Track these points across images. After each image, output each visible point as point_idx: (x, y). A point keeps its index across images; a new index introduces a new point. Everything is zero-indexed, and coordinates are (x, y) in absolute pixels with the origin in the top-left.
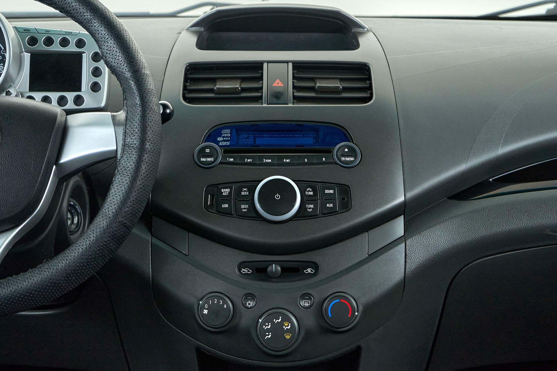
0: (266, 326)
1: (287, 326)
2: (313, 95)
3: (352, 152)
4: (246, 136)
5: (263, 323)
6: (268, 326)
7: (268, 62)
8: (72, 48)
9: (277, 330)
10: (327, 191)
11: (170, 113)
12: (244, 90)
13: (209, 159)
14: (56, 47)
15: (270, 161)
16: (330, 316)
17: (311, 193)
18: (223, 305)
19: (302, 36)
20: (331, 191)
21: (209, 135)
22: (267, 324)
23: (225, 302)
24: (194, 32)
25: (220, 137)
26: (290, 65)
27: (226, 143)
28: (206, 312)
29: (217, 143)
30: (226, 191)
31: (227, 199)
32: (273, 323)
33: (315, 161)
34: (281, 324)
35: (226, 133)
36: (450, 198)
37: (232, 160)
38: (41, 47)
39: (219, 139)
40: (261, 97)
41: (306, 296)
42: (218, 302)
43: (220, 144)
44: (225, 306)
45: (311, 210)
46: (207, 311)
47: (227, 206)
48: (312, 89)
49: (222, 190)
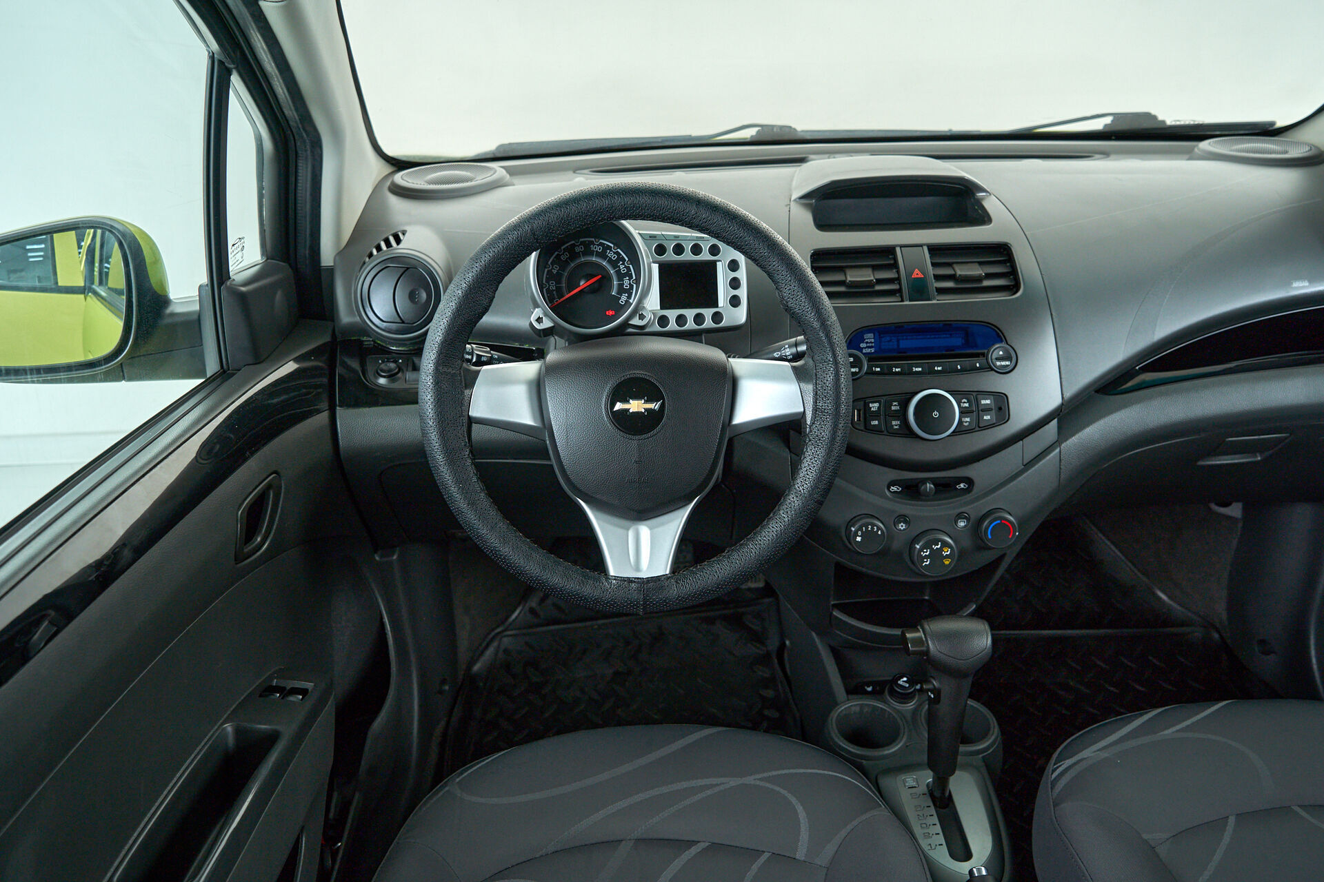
0: (924, 552)
1: (947, 552)
2: (954, 285)
3: (1008, 356)
4: (888, 339)
5: (921, 550)
6: (926, 552)
7: (901, 246)
8: (705, 256)
9: (936, 556)
10: (983, 402)
12: (880, 281)
13: (853, 370)
14: (688, 256)
15: (920, 369)
16: (991, 540)
17: (968, 405)
18: (877, 531)
20: (987, 402)
21: (851, 340)
22: (925, 550)
23: (879, 528)
24: (806, 206)
25: (863, 342)
26: (926, 248)
27: (869, 350)
28: (859, 539)
29: (860, 350)
30: (874, 406)
31: (876, 415)
32: (931, 550)
33: (969, 368)
34: (941, 550)
35: (869, 337)
36: (1098, 392)
37: (878, 369)
38: (670, 256)
39: (862, 345)
40: (900, 291)
41: (961, 515)
42: (872, 528)
43: (864, 351)
44: (879, 533)
45: (967, 424)
47: (876, 422)
48: (952, 277)
49: (871, 405)
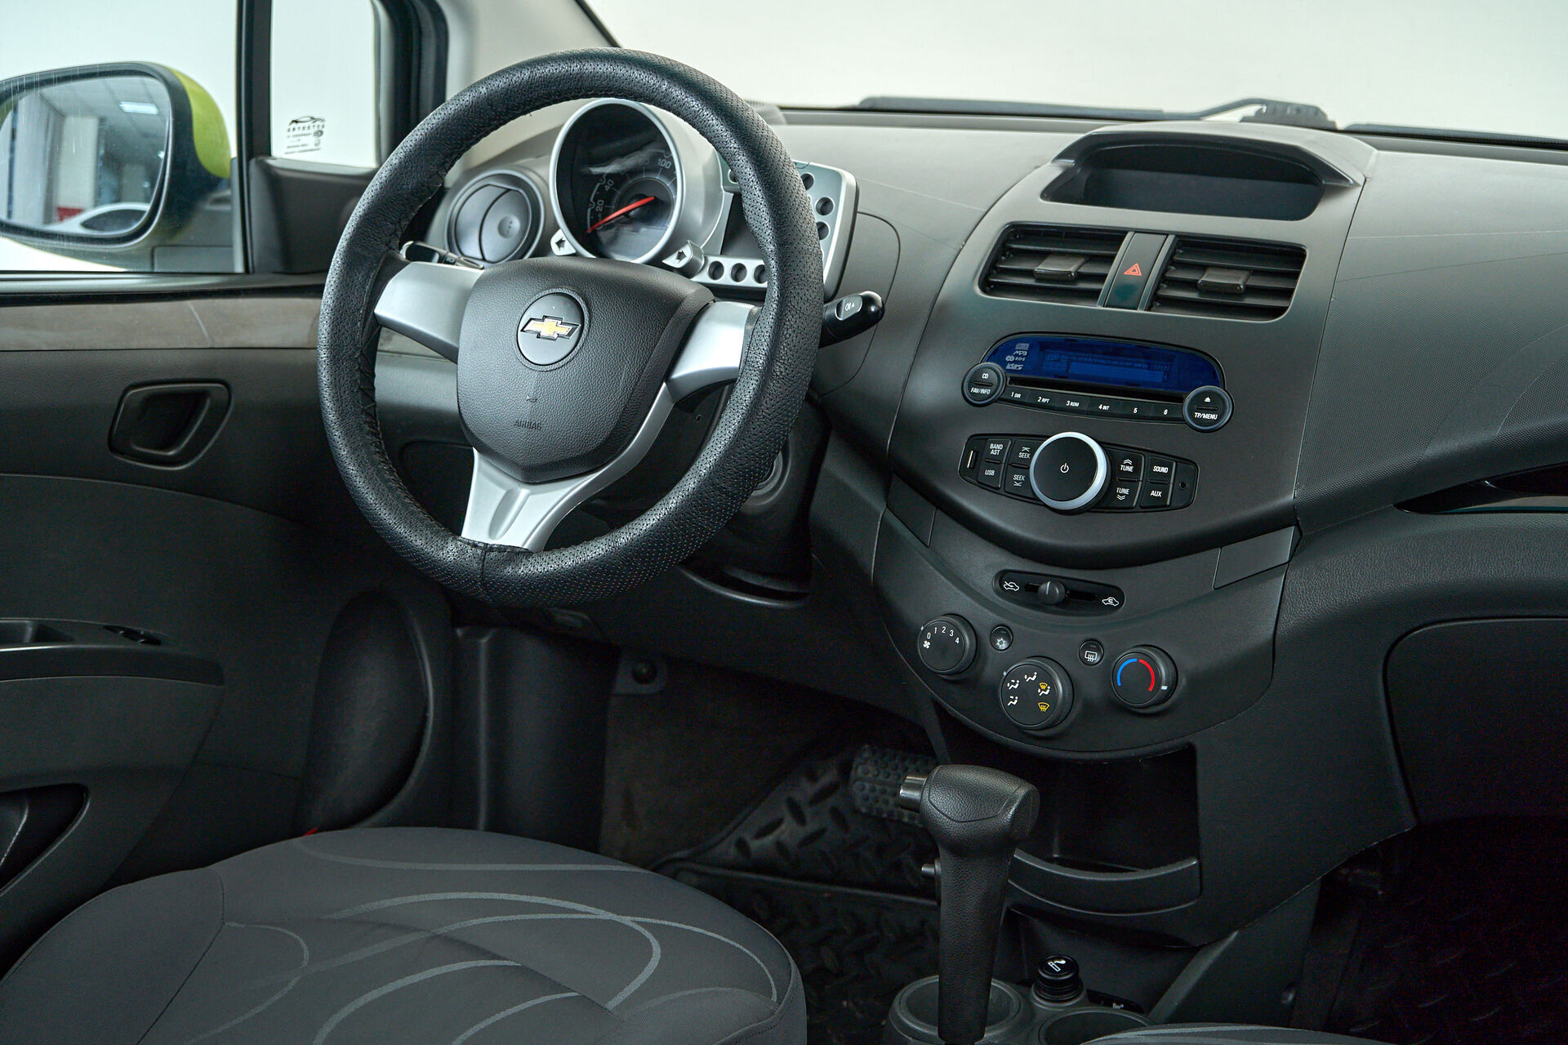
0: (1011, 684)
1: (1045, 690)
2: (1193, 295)
3: (1216, 406)
4: (1056, 357)
5: (1008, 679)
6: (1015, 684)
7: (1135, 231)
9: (1027, 693)
10: (1157, 469)
11: (876, 313)
13: (983, 391)
15: (1077, 404)
16: (1119, 684)
17: (1130, 469)
18: (955, 637)
19: (1246, 185)
20: (1164, 470)
21: (996, 350)
22: (1013, 681)
23: (958, 633)
24: (1061, 167)
25: (1011, 355)
26: (1171, 240)
27: (1016, 366)
28: (927, 645)
29: (1004, 364)
30: (996, 448)
31: (994, 462)
32: (1023, 681)
33: (1151, 414)
34: (1035, 684)
35: (1023, 349)
36: (1400, 506)
37: (1018, 396)
39: (1009, 358)
40: (1097, 293)
41: (1093, 644)
42: (948, 632)
43: (1008, 367)
44: (958, 640)
45: (1123, 497)
46: (929, 643)
47: (992, 473)
48: (1191, 285)
49: (992, 446)
